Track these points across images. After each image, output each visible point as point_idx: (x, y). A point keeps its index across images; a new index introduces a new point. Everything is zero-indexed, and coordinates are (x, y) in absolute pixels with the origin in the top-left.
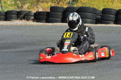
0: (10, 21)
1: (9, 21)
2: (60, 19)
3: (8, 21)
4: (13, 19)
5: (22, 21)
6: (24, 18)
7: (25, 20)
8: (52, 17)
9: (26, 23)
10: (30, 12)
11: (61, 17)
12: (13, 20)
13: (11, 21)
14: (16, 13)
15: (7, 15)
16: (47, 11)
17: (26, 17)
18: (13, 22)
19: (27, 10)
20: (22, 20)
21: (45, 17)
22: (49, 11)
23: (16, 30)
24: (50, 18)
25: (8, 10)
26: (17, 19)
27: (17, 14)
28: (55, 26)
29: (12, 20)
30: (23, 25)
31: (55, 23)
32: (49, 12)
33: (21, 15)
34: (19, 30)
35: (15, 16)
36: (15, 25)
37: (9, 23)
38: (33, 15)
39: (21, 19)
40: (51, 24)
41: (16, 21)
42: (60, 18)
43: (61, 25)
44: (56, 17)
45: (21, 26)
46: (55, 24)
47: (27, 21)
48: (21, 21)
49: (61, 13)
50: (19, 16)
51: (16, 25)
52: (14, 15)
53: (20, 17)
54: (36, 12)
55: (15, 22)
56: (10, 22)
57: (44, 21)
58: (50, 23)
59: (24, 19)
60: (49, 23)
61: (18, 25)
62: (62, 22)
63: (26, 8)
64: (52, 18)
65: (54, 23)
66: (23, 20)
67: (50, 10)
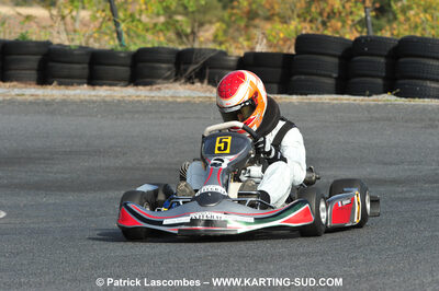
0: (148, 88)
1: (145, 84)
2: (331, 82)
3: (140, 88)
4: (159, 78)
5: (193, 87)
6: (200, 76)
7: (206, 81)
8: (301, 74)
9: (208, 94)
10: (224, 54)
11: (335, 75)
12: (159, 81)
13: (154, 87)
14: (173, 57)
15: (140, 65)
16: (285, 51)
17: (208, 71)
18: (159, 89)
19: (211, 46)
20: (193, 83)
21: (277, 73)
22: (293, 51)
23: (172, 118)
24: (295, 78)
25: (143, 46)
26: (176, 80)
27: (174, 60)
28: (314, 108)
29: (156, 84)
30: (197, 101)
31: (311, 94)
32: (292, 55)
33: (190, 63)
34: (184, 118)
35: (169, 69)
36: (170, 103)
37: (147, 94)
38: (232, 64)
39: (190, 80)
40: (300, 97)
41: (171, 85)
42: (330, 77)
43: (335, 102)
44: (317, 75)
45: (188, 103)
46: (314, 98)
47: (210, 87)
48: (188, 86)
49: (336, 60)
50: (182, 67)
51: (170, 99)
52: (164, 66)
53: (185, 70)
54: (246, 54)
55: (167, 91)
56: (151, 90)
57: (275, 86)
58: (296, 94)
59: (202, 81)
60: (291, 94)
61: (179, 100)
62: (337, 93)
63: (206, 38)
64: (303, 77)
65: (309, 96)
66: (199, 84)
67: (296, 49)
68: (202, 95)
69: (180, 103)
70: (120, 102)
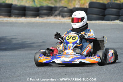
5: (56, 18)
6: (59, 14)
7: (61, 16)
17: (61, 13)
23: (49, 28)
30: (57, 22)
45: (55, 24)
46: (94, 22)
51: (49, 22)
54: (73, 8)
61: (52, 22)
64: (91, 15)
67: (89, 6)
68: (59, 21)
69: (52, 23)
70: (33, 23)
